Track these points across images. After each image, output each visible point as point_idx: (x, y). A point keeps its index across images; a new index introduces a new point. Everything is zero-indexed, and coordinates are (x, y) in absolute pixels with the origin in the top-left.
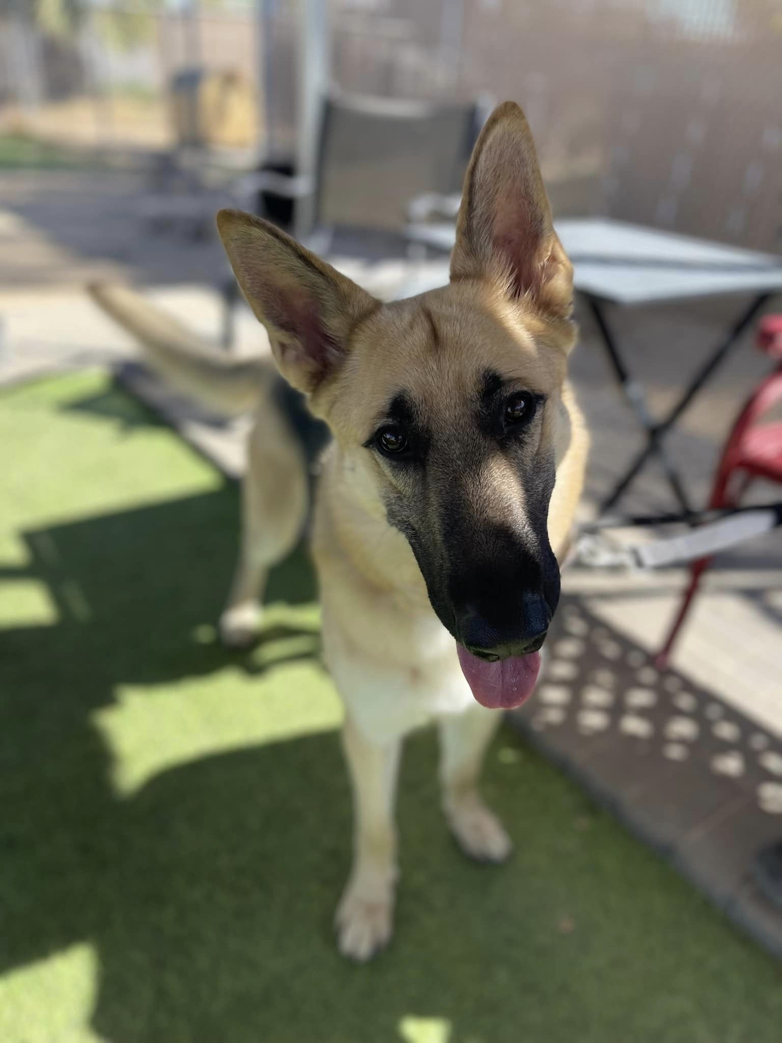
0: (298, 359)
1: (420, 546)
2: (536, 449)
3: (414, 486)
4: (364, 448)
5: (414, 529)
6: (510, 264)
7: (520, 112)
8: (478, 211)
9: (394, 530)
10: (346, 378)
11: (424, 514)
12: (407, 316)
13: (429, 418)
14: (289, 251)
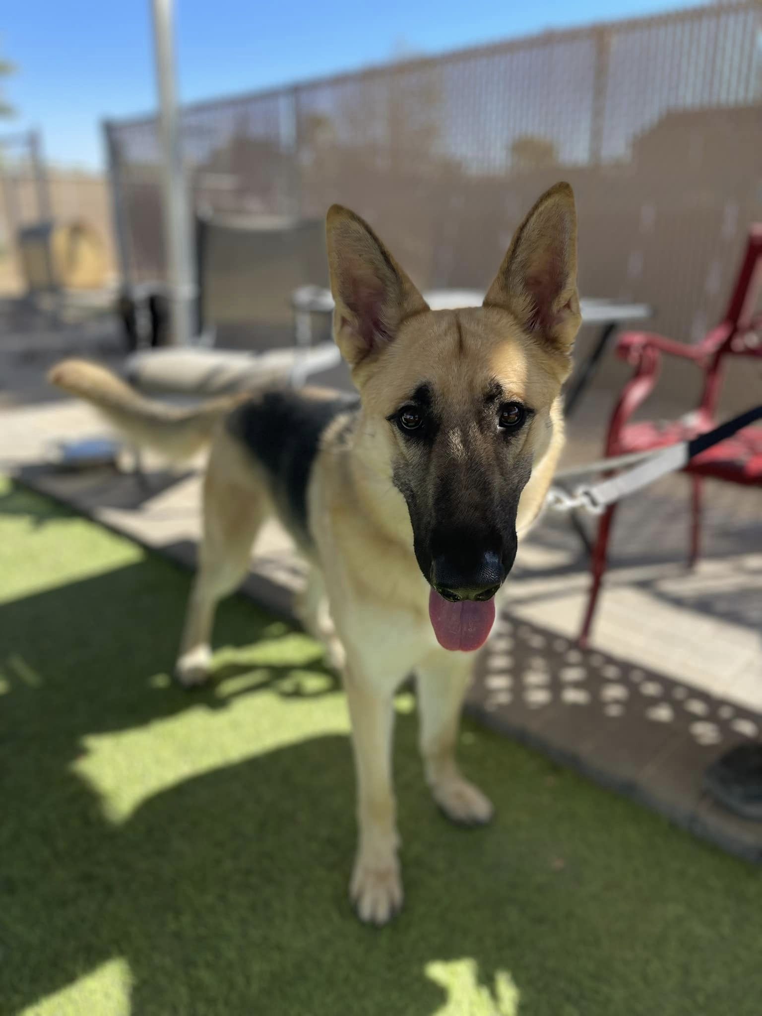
0: (352, 335)
1: (415, 505)
2: (519, 450)
3: (421, 458)
4: (386, 421)
5: (412, 491)
6: (532, 304)
7: (571, 192)
8: (519, 259)
9: (396, 490)
10: (385, 360)
11: (423, 480)
12: (444, 325)
13: (443, 408)
14: (377, 246)
